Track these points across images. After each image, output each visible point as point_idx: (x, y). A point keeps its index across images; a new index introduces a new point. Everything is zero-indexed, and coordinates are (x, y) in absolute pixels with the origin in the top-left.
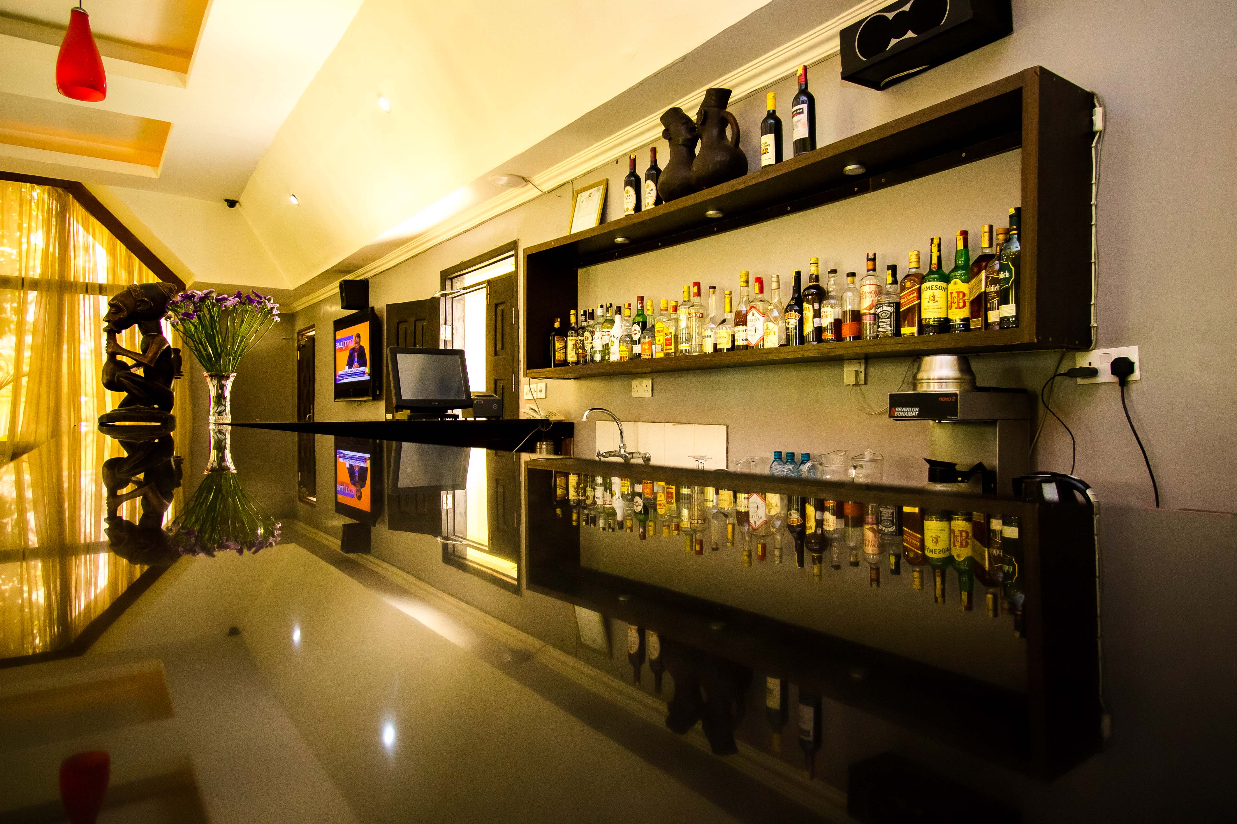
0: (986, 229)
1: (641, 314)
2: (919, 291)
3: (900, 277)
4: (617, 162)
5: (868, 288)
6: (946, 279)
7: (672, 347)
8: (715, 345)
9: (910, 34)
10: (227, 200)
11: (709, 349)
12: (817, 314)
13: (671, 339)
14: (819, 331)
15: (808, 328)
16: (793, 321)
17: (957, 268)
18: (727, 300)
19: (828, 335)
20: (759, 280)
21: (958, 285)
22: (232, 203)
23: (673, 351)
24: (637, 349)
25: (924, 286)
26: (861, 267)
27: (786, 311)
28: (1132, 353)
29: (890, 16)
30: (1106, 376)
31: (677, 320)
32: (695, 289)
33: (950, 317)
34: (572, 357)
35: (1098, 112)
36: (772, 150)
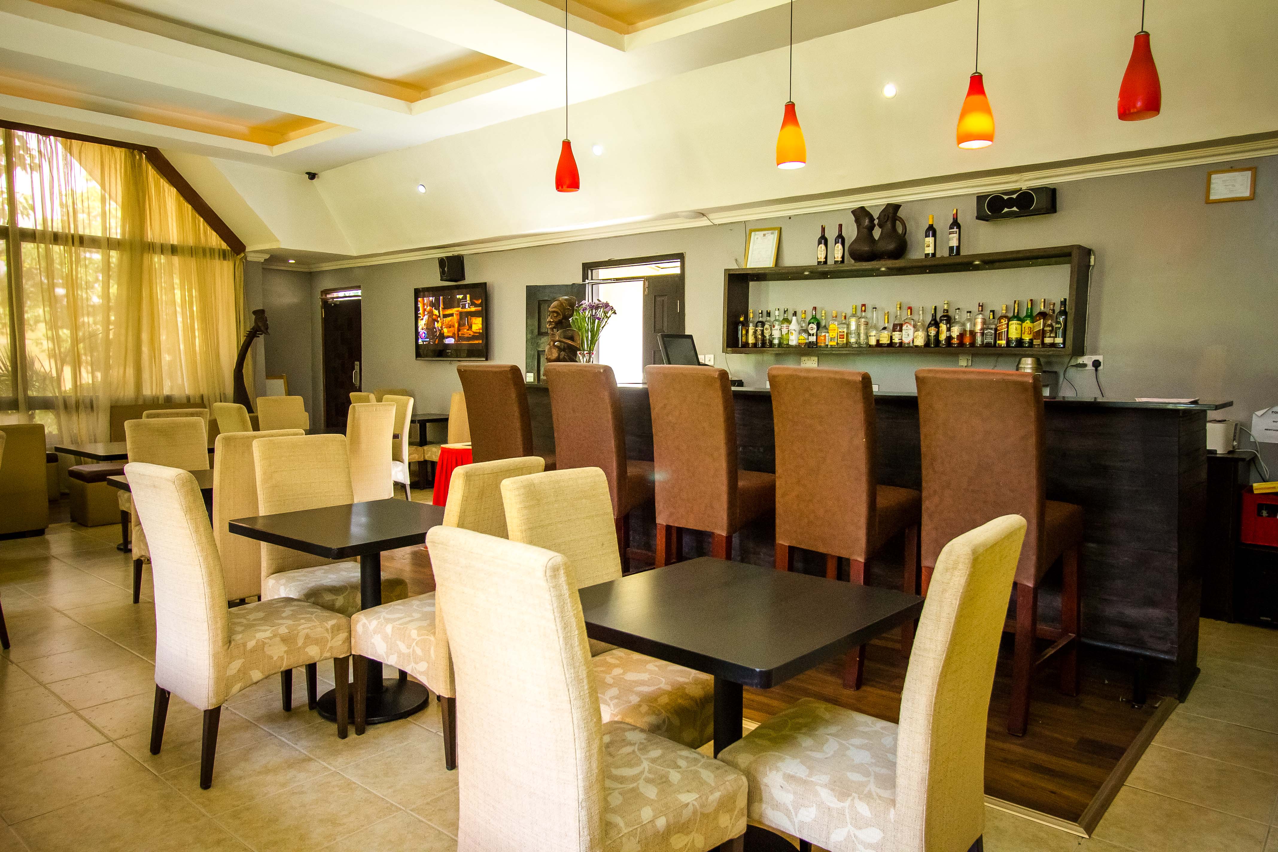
0: (1043, 300)
1: (814, 318)
2: (1008, 324)
3: (997, 316)
4: (790, 218)
5: (979, 320)
6: (1022, 320)
7: (845, 340)
8: (878, 341)
9: (1015, 209)
10: (307, 173)
11: (873, 342)
12: (949, 330)
13: (844, 335)
14: (949, 338)
15: (943, 337)
16: (933, 331)
17: (1027, 316)
18: (886, 316)
19: (955, 341)
20: (910, 308)
21: (1028, 324)
22: (312, 176)
23: (845, 342)
24: (813, 339)
25: (1010, 323)
26: (975, 309)
27: (929, 327)
28: (1100, 358)
29: (1006, 197)
30: (1090, 367)
31: (848, 326)
32: (863, 308)
33: (1023, 337)
34: (751, 340)
35: (1092, 258)
36: (932, 246)
